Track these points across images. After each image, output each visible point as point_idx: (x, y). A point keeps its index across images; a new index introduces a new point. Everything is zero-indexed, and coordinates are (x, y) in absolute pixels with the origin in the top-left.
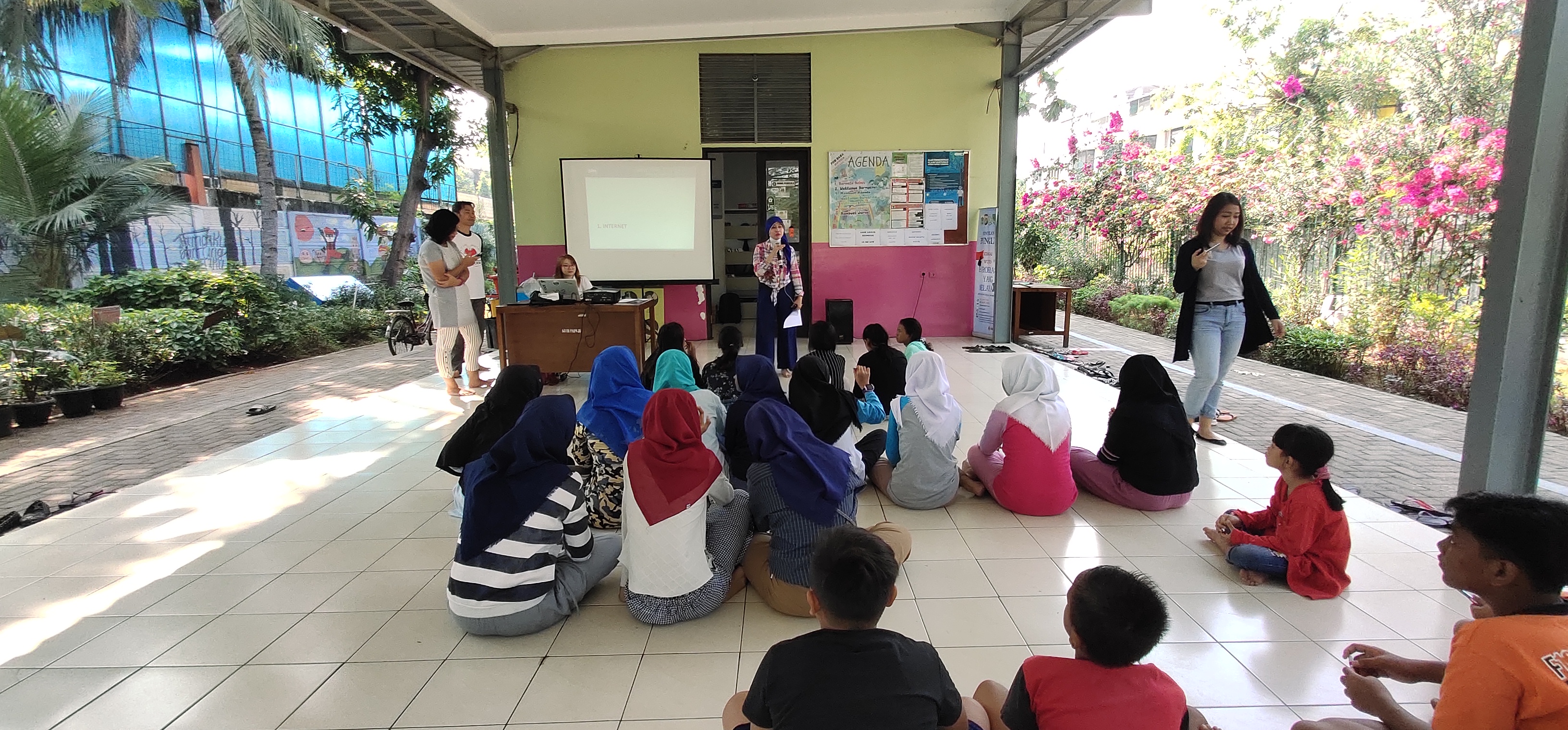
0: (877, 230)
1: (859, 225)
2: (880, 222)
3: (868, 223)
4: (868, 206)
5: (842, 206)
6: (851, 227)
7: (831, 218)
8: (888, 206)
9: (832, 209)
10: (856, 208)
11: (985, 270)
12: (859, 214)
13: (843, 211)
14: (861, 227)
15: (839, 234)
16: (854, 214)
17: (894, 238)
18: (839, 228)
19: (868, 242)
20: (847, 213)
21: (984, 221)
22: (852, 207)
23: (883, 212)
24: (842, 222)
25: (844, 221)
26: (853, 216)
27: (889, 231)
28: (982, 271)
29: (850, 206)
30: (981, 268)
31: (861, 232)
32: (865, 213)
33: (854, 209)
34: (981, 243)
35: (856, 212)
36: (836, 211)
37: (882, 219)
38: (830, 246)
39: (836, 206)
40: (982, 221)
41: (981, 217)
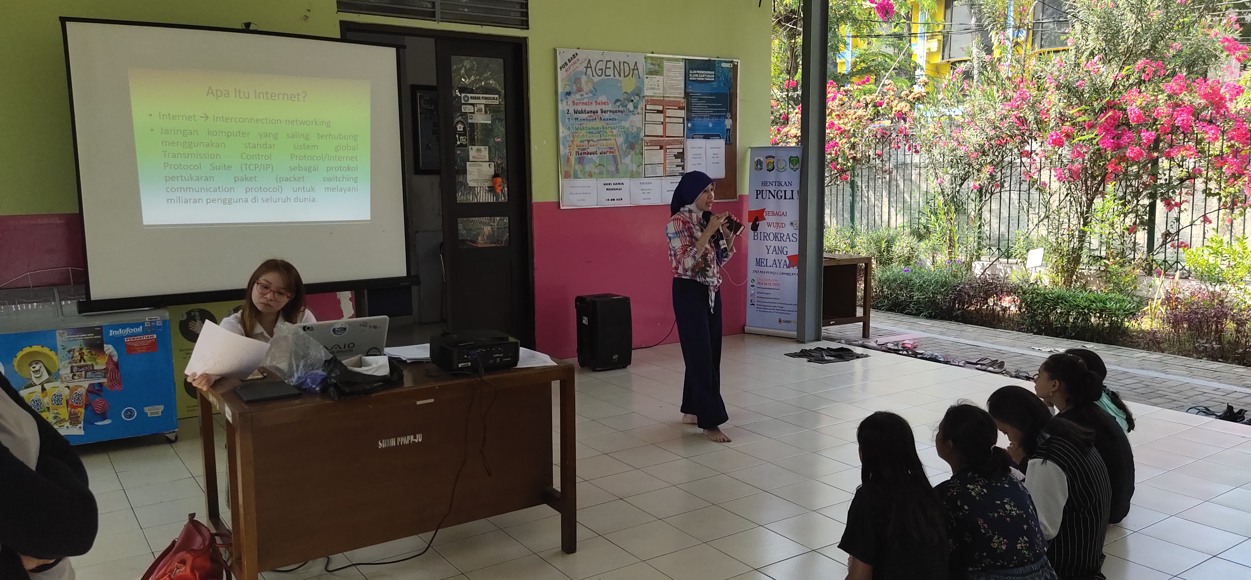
0: (626, 181)
1: (601, 173)
2: (630, 168)
3: (613, 169)
6: (590, 176)
7: (562, 161)
8: (640, 142)
9: (564, 145)
10: (596, 145)
11: (767, 237)
12: (601, 154)
13: (578, 149)
14: (605, 176)
15: (573, 187)
16: (594, 154)
17: (648, 193)
18: (574, 178)
19: (614, 200)
20: (584, 153)
21: (764, 165)
22: (591, 142)
23: (634, 152)
24: (578, 167)
25: (580, 165)
26: (592, 158)
27: (642, 182)
28: (762, 238)
29: (589, 141)
30: (759, 234)
31: (604, 184)
32: (610, 152)
33: (593, 146)
34: (757, 198)
35: (596, 151)
36: (569, 150)
37: (632, 163)
38: (562, 208)
39: (568, 141)
40: (757, 166)
41: (756, 160)
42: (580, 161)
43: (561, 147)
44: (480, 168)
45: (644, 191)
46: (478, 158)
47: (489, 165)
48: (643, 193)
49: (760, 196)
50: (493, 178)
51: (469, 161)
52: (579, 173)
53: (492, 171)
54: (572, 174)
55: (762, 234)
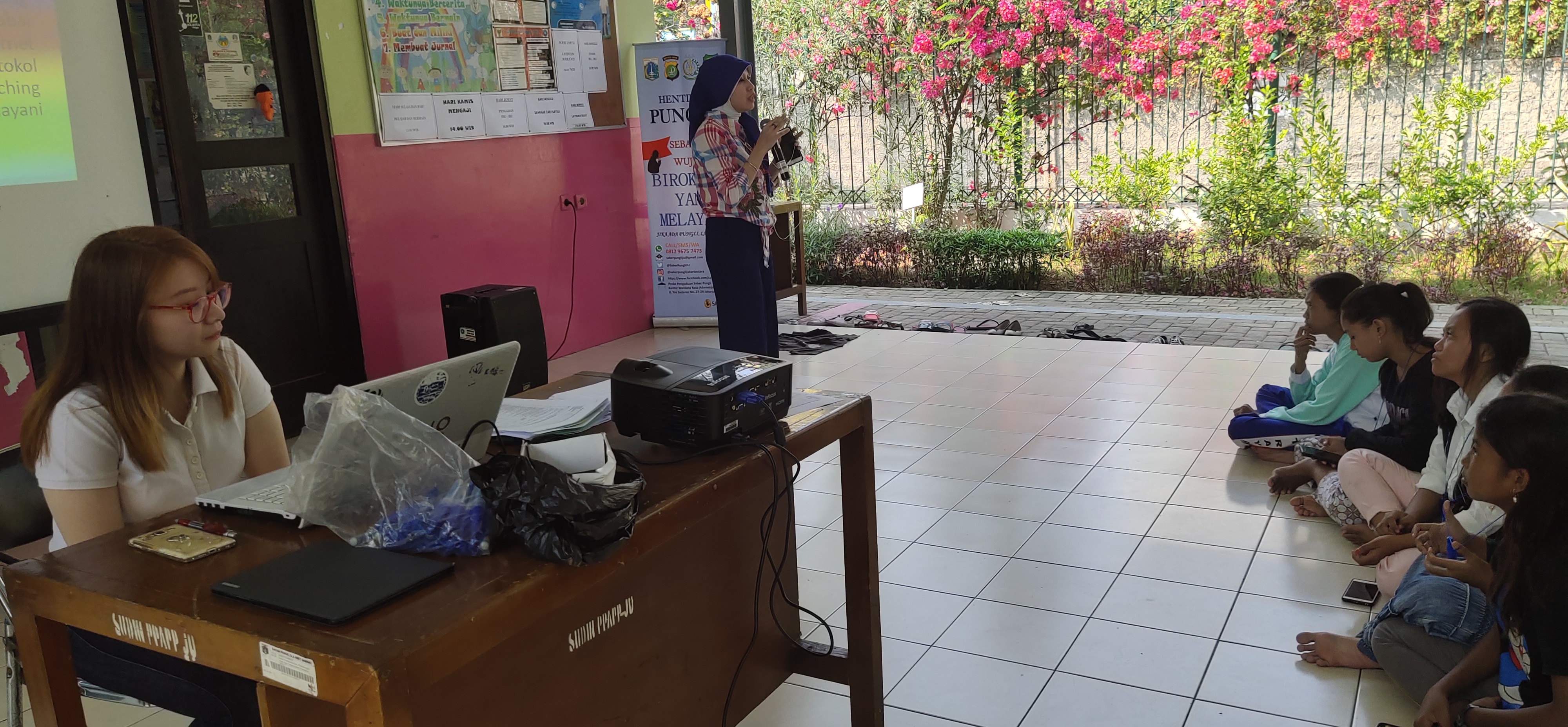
0: (474, 96)
1: (436, 83)
2: (479, 75)
3: (455, 76)
4: (449, 29)
5: (394, 27)
6: (422, 87)
7: (376, 61)
8: (489, 30)
9: (374, 34)
10: (425, 32)
11: (677, 181)
12: (433, 49)
13: (397, 39)
14: (443, 89)
15: (398, 107)
16: (422, 49)
17: (510, 116)
18: (398, 92)
19: (462, 129)
20: (408, 47)
21: (662, 71)
22: (416, 28)
23: (482, 48)
24: (400, 72)
25: (404, 69)
26: (420, 56)
27: (499, 97)
28: (668, 183)
29: (412, 26)
30: (662, 177)
31: (445, 102)
32: (447, 45)
33: (421, 35)
34: (653, 122)
35: (426, 45)
36: (384, 40)
37: (481, 65)
38: (383, 144)
39: (379, 25)
40: (649, 72)
41: (646, 63)
42: (404, 61)
43: (370, 34)
44: (228, 74)
45: (504, 114)
46: (224, 56)
47: (245, 69)
48: (503, 117)
49: (658, 119)
50: (255, 93)
51: (208, 62)
52: (403, 81)
53: (251, 81)
54: (393, 84)
55: (668, 177)
